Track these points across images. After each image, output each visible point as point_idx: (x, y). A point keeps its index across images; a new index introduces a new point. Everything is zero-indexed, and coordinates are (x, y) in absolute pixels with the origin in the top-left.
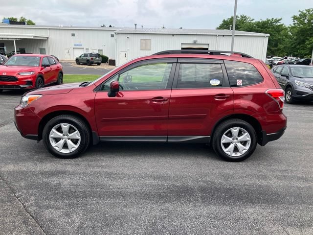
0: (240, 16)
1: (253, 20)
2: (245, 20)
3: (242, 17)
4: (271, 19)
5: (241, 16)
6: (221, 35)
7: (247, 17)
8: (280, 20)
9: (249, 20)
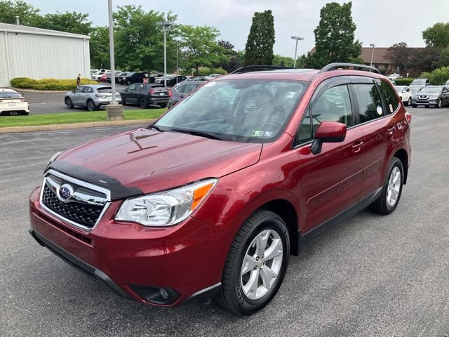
0: (15, 3)
1: (38, 11)
2: (25, 9)
3: (20, 5)
4: (72, 13)
5: (18, 3)
6: (13, 32)
7: (28, 4)
8: (85, 16)
9: (30, 10)
